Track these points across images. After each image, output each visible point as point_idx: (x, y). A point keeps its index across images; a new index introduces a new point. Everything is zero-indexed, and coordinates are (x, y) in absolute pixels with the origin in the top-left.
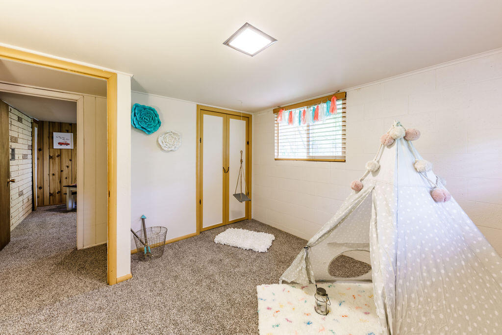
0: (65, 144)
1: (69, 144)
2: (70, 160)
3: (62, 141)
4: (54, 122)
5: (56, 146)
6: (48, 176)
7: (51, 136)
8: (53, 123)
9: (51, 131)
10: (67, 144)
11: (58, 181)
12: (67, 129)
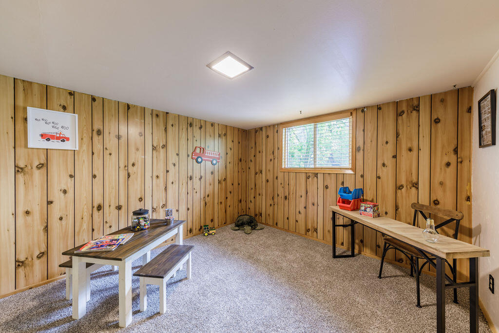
0: (58, 138)
1: (68, 139)
2: (71, 176)
3: (49, 130)
4: (31, 83)
5: (35, 141)
6: (12, 218)
7: (20, 115)
8: (28, 85)
9: (20, 102)
10: (64, 139)
11: (39, 227)
12: (63, 103)
